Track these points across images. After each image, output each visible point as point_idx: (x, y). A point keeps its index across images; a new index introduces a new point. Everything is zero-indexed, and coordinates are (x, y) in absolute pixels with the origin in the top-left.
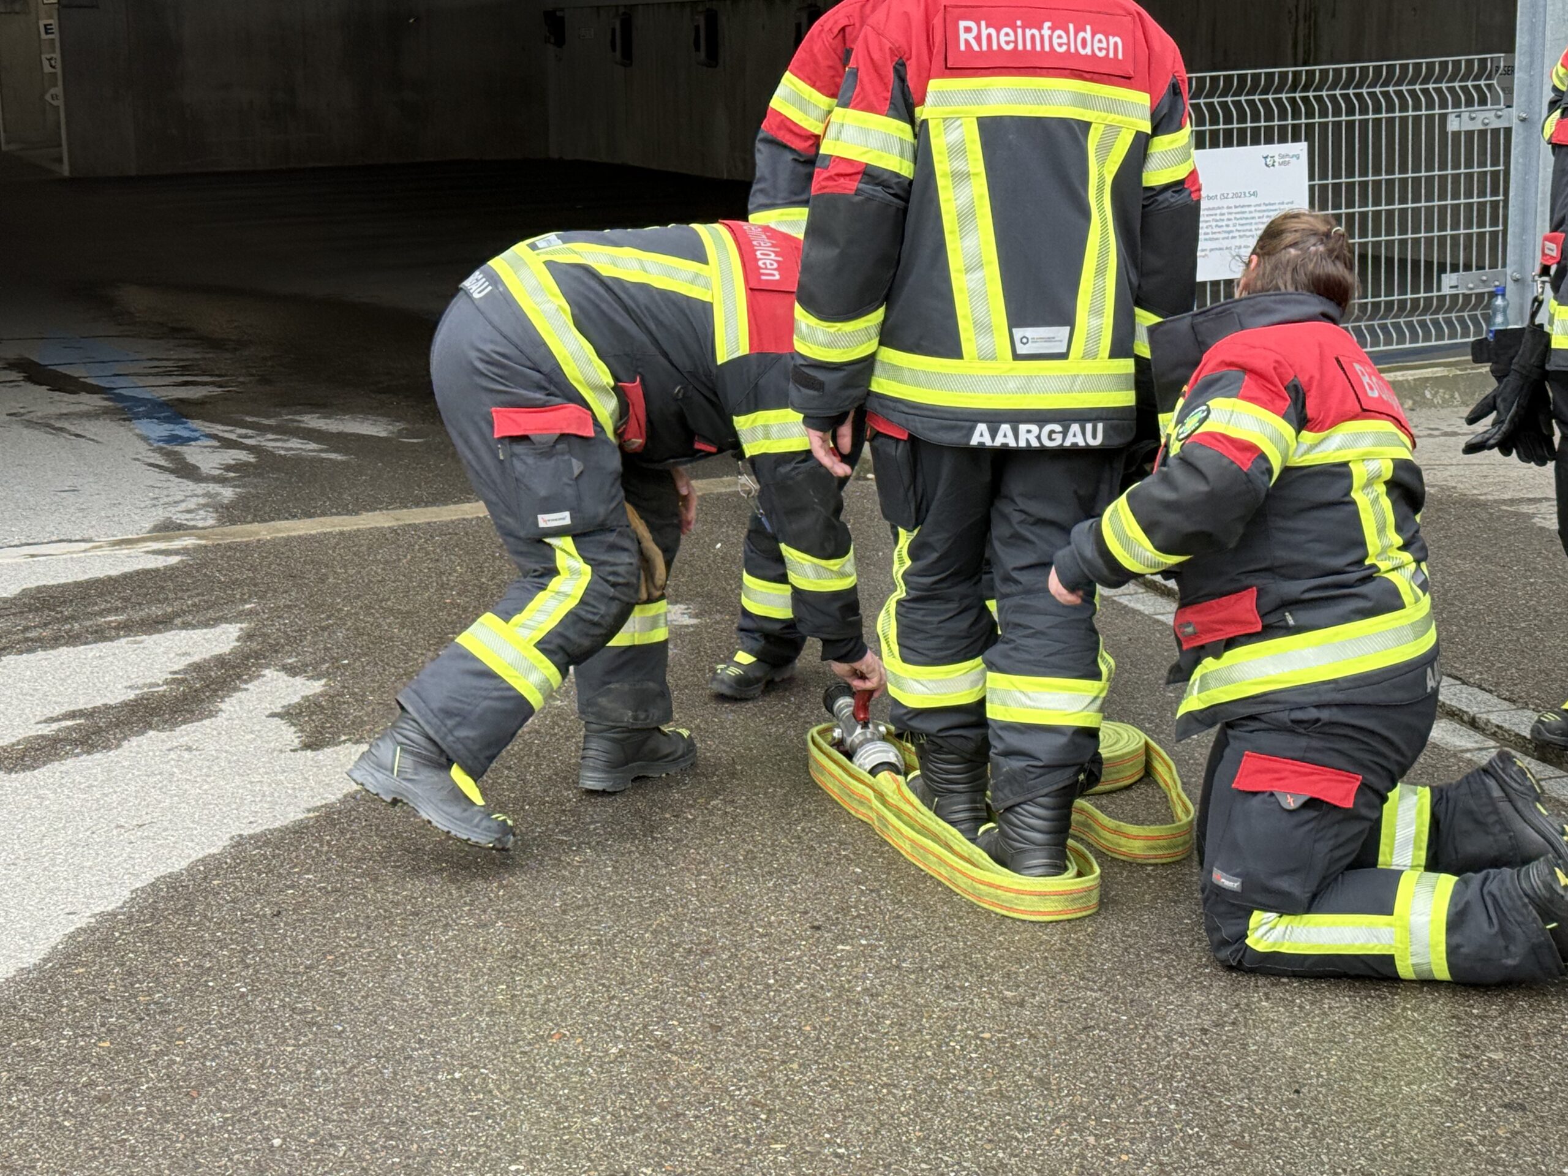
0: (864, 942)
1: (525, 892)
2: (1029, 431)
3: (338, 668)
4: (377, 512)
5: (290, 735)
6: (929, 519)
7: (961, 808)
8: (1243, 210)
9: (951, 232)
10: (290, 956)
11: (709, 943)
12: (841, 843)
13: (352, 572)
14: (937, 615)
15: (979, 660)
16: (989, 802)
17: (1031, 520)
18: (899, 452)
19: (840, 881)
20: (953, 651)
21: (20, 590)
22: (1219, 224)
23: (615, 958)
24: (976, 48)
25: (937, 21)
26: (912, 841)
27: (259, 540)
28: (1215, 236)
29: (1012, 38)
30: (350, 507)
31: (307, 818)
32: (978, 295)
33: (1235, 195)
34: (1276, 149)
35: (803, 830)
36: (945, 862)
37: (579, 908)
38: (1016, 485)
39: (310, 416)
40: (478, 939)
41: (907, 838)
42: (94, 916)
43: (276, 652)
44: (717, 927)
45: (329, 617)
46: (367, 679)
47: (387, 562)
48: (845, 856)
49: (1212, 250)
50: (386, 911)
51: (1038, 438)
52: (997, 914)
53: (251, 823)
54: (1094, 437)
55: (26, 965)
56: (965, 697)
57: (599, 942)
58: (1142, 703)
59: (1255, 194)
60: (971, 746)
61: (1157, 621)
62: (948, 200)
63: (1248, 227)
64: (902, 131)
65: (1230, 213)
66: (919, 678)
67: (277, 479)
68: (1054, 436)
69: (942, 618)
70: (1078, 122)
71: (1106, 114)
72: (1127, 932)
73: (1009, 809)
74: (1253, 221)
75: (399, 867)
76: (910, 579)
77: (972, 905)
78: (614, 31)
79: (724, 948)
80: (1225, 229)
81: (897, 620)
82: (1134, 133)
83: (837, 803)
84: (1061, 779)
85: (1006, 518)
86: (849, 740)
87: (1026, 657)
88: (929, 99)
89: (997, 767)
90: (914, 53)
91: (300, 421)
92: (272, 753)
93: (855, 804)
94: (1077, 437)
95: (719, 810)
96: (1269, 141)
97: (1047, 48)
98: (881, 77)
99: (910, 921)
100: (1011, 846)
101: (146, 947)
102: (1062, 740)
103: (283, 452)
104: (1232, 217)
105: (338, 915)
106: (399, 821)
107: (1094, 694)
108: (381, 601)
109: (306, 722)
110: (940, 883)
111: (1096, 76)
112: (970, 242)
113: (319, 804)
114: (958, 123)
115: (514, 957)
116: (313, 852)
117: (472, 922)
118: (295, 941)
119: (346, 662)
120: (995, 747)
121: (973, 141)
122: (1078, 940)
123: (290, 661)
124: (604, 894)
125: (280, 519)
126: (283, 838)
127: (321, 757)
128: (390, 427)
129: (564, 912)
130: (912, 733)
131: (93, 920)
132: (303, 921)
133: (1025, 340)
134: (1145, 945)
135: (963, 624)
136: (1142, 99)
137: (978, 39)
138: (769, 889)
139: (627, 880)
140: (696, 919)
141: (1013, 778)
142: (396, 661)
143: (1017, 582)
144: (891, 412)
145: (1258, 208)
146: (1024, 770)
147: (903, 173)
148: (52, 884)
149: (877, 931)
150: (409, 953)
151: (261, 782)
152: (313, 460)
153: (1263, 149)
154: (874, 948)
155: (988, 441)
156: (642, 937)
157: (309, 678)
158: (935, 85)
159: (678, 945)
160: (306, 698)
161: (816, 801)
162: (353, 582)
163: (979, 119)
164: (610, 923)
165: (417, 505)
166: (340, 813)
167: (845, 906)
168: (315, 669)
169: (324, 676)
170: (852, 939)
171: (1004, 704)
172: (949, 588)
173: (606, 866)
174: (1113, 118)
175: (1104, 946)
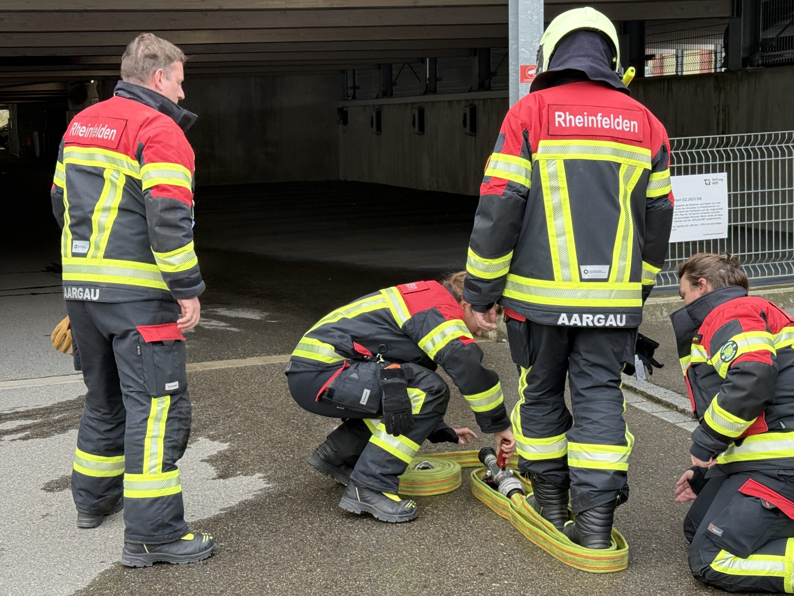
0: (506, 582)
1: (331, 553)
2: (588, 318)
3: (236, 437)
4: (255, 358)
5: (212, 471)
6: (537, 363)
7: (555, 513)
8: (694, 206)
9: (550, 217)
10: (213, 585)
11: (426, 581)
12: (493, 530)
13: (242, 388)
14: (541, 412)
15: (563, 435)
16: (570, 510)
17: (590, 364)
18: (521, 328)
19: (493, 550)
20: (550, 431)
21: (78, 396)
22: (682, 213)
23: (378, 589)
24: (564, 125)
25: (544, 111)
26: (530, 529)
27: (196, 372)
28: (680, 220)
29: (582, 121)
30: (242, 355)
31: (221, 514)
32: (563, 249)
33: (690, 199)
34: (711, 176)
35: (473, 522)
36: (547, 541)
37: (358, 562)
38: (582, 346)
39: (221, 309)
40: (307, 578)
41: (527, 528)
42: (114, 563)
43: (205, 428)
44: (430, 573)
45: (231, 411)
46: (250, 442)
47: (260, 383)
48: (495, 537)
49: (678, 227)
50: (261, 562)
51: (593, 321)
52: (575, 568)
53: (193, 516)
54: (621, 321)
55: (80, 589)
56: (556, 454)
57: (370, 580)
58: (647, 459)
59: (700, 199)
60: (560, 480)
61: (654, 416)
62: (548, 201)
63: (697, 215)
64: (527, 165)
65: (688, 208)
66: (533, 445)
67: (205, 341)
68: (600, 321)
69: (544, 414)
70: (615, 163)
71: (628, 160)
72: (643, 579)
73: (581, 513)
74: (699, 212)
75: (267, 540)
76: (527, 393)
77: (561, 563)
78: (372, 117)
79: (434, 584)
80: (685, 216)
81: (521, 414)
82: (643, 169)
83: (490, 509)
84: (608, 498)
85: (577, 363)
86: (495, 477)
87: (588, 434)
88: (539, 150)
89: (574, 492)
90: (533, 127)
91: (216, 312)
92: (203, 480)
93: (500, 510)
94: (612, 321)
95: (430, 511)
96: (707, 172)
97: (599, 126)
98: (517, 138)
99: (530, 571)
100: (582, 533)
101: (140, 580)
102: (607, 477)
103: (208, 327)
104: (689, 210)
105: (236, 564)
106: (267, 516)
107: (624, 453)
108: (258, 402)
109: (220, 464)
110: (545, 552)
111: (624, 140)
112: (559, 222)
113: (226, 506)
114: (554, 162)
115: (326, 587)
116: (224, 532)
117: (304, 569)
118: (215, 578)
119: (240, 433)
120: (573, 481)
121: (561, 172)
122: (617, 583)
123: (212, 433)
124: (372, 555)
125: (206, 361)
126: (208, 524)
127: (227, 482)
128: (261, 315)
129: (352, 564)
130: (529, 473)
131: (114, 566)
132: (219, 567)
133: (586, 272)
134: (653, 586)
135: (555, 416)
136: (647, 153)
137: (565, 121)
138: (456, 553)
139: (384, 548)
140: (419, 569)
141: (583, 498)
142: (265, 433)
143: (583, 396)
144: (516, 307)
145: (702, 206)
146: (588, 493)
147: (526, 186)
148: (93, 547)
149: (512, 577)
150: (273, 585)
151: (197, 495)
152: (222, 332)
153: (704, 176)
154: (512, 585)
155: (566, 323)
156: (391, 577)
157: (221, 442)
158: (542, 143)
159: (410, 582)
160: (219, 452)
161: (479, 508)
162: (243, 393)
163: (564, 160)
164: (375, 570)
165: (275, 354)
166: (237, 511)
167: (495, 563)
168: (224, 437)
169: (229, 441)
170: (500, 580)
171: (577, 458)
172: (548, 398)
173: (372, 540)
174: (632, 162)
175: (631, 586)
